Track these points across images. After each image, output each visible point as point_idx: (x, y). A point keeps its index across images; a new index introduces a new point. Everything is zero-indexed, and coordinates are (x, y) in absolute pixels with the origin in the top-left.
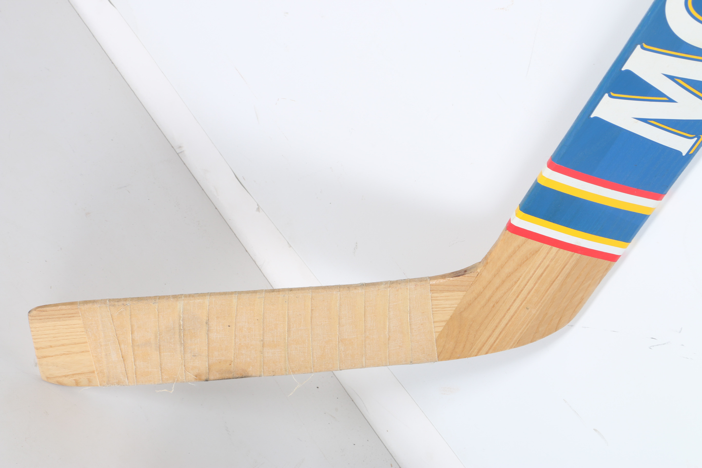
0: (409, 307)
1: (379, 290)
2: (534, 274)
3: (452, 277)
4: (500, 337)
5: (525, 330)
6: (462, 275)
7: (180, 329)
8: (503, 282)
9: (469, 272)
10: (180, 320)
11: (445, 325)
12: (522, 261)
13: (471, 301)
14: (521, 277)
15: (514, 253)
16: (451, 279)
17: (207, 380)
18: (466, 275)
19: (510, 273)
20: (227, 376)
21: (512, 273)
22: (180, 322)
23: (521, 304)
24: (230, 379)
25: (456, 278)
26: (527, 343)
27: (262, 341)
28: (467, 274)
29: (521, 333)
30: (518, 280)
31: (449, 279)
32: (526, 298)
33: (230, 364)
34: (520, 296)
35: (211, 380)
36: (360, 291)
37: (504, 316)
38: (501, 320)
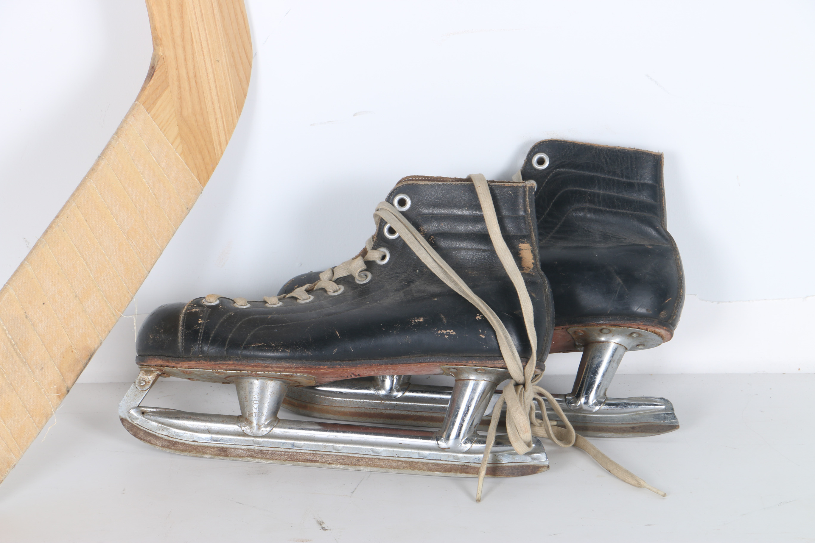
0: (145, 145)
1: (114, 148)
2: (196, 18)
3: (150, 81)
4: (223, 115)
5: (233, 87)
6: (154, 72)
7: (13, 346)
8: (184, 48)
9: (156, 63)
10: (6, 334)
11: (181, 140)
12: (180, 12)
13: (178, 93)
14: (190, 30)
15: (170, 9)
16: (151, 83)
17: (68, 391)
18: (157, 68)
19: (181, 33)
20: (79, 368)
21: (183, 33)
22: (8, 338)
23: (211, 60)
24: (83, 370)
25: (153, 78)
26: (244, 101)
27: (76, 296)
28: (156, 66)
29: (233, 94)
30: (192, 36)
31: (148, 85)
32: (209, 49)
33: (72, 351)
34: (205, 53)
35: (71, 387)
36: (103, 163)
37: (210, 86)
38: (211, 94)
